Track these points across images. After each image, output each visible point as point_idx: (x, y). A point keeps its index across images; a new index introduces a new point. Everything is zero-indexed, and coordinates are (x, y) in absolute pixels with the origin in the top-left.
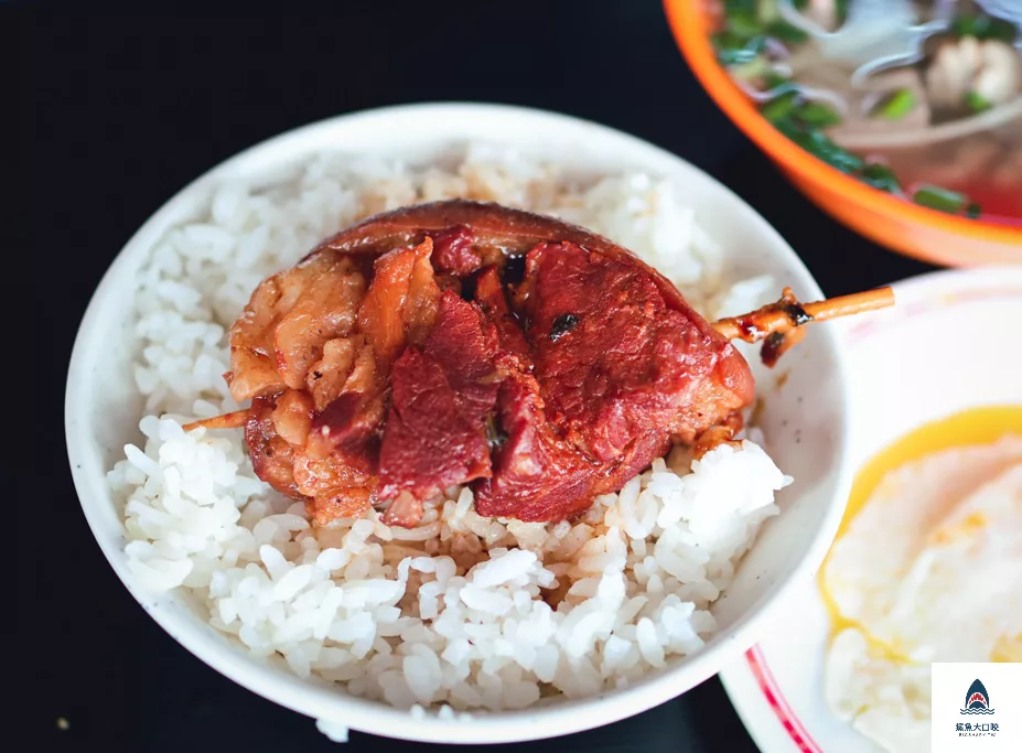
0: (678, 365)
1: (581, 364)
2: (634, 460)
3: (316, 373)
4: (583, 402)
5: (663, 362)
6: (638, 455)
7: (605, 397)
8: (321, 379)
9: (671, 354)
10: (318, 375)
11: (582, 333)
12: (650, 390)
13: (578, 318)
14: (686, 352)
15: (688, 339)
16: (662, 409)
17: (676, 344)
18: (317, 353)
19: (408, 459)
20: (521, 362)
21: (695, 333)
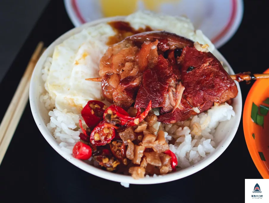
0: (220, 85)
1: (193, 80)
2: (203, 108)
3: (122, 70)
4: (193, 90)
5: (216, 84)
6: (204, 106)
7: (199, 90)
8: (124, 72)
9: (219, 82)
10: (123, 71)
11: (195, 72)
12: (211, 90)
13: (194, 68)
14: (222, 82)
15: (224, 79)
16: (213, 96)
17: (220, 80)
18: (123, 65)
19: (144, 99)
20: (177, 77)
21: (226, 78)
